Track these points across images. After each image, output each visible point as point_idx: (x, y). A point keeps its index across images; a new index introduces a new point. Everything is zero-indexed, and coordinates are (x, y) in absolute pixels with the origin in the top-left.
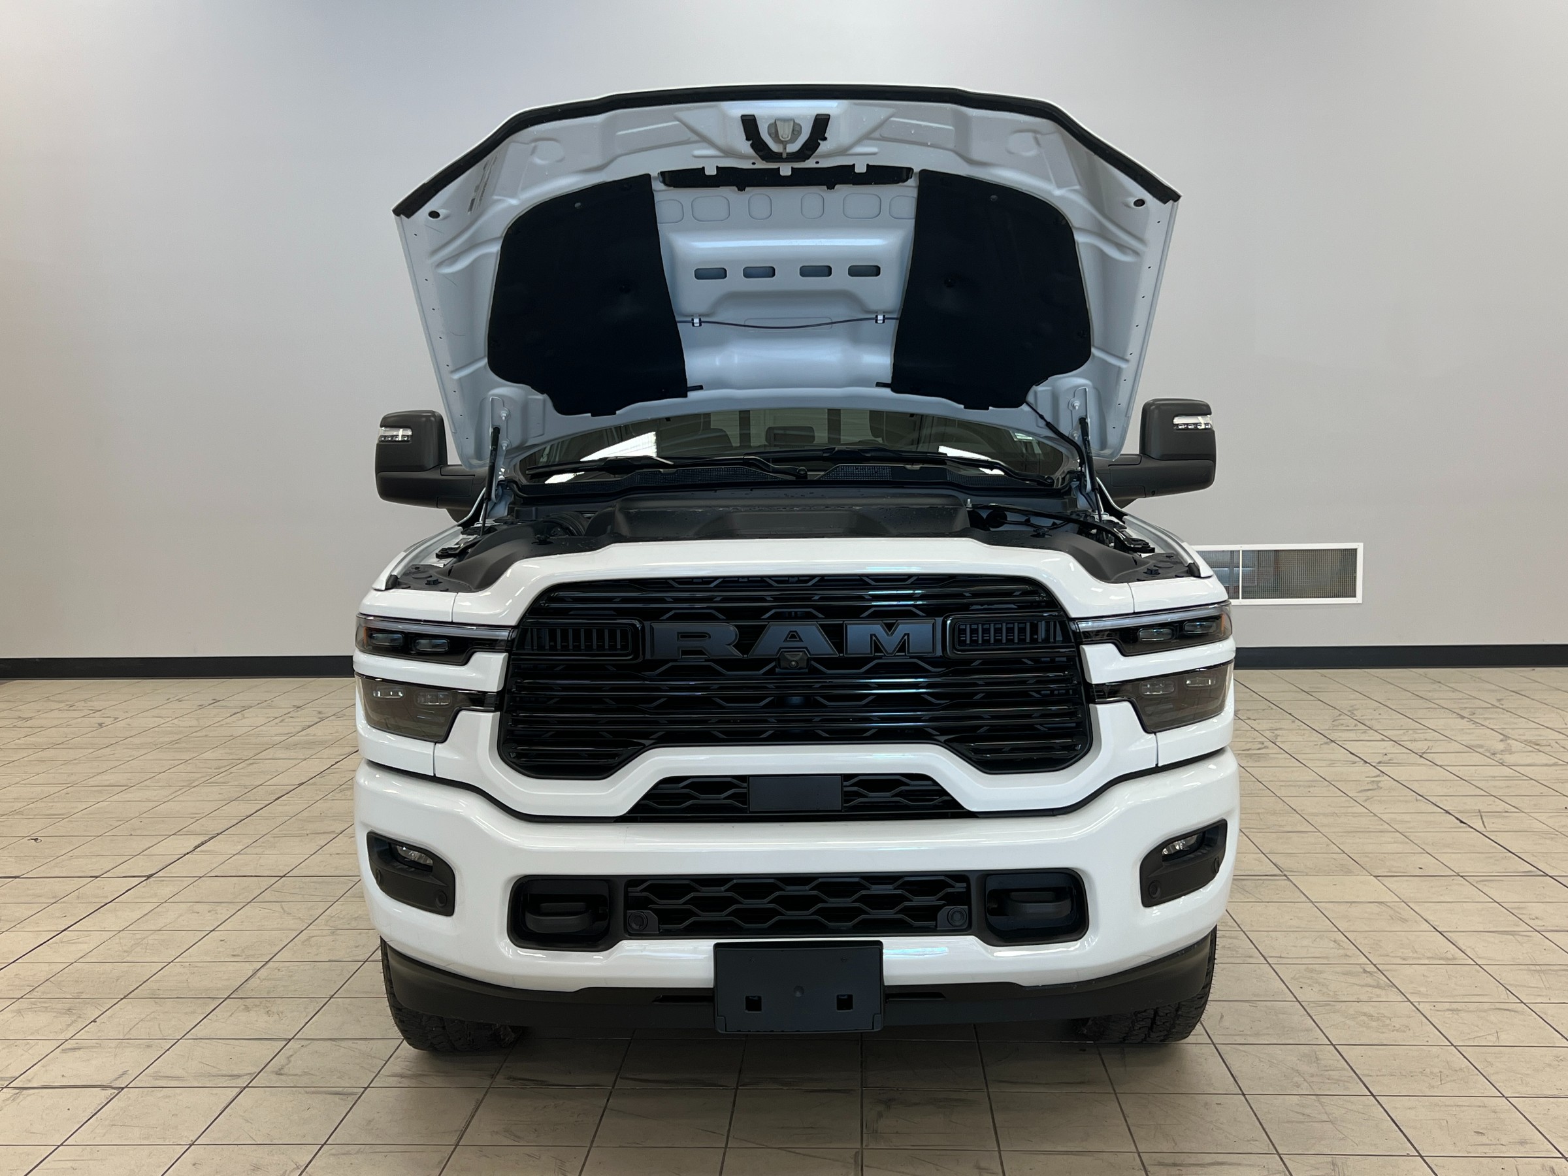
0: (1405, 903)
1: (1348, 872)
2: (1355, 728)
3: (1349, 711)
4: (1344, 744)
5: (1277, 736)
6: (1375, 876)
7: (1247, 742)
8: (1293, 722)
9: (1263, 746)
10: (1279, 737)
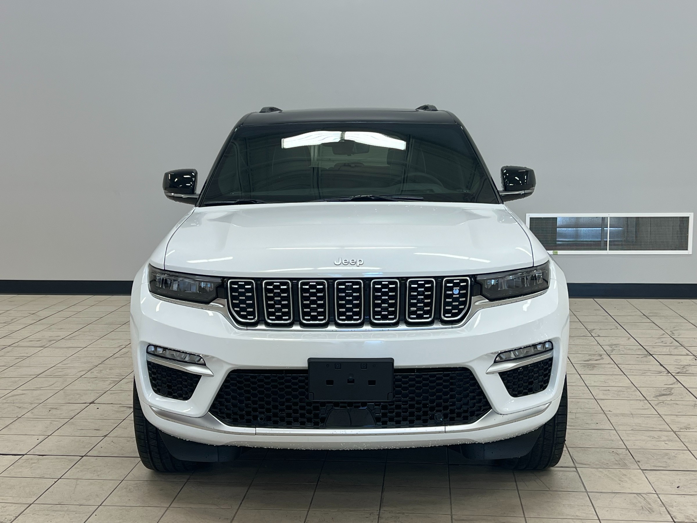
0: (657, 494)
1: (625, 466)
2: (671, 345)
3: (671, 331)
4: (658, 357)
5: (612, 351)
6: (641, 470)
7: (590, 355)
8: (629, 339)
9: (600, 358)
10: (614, 351)
